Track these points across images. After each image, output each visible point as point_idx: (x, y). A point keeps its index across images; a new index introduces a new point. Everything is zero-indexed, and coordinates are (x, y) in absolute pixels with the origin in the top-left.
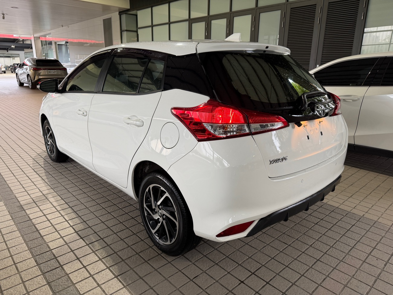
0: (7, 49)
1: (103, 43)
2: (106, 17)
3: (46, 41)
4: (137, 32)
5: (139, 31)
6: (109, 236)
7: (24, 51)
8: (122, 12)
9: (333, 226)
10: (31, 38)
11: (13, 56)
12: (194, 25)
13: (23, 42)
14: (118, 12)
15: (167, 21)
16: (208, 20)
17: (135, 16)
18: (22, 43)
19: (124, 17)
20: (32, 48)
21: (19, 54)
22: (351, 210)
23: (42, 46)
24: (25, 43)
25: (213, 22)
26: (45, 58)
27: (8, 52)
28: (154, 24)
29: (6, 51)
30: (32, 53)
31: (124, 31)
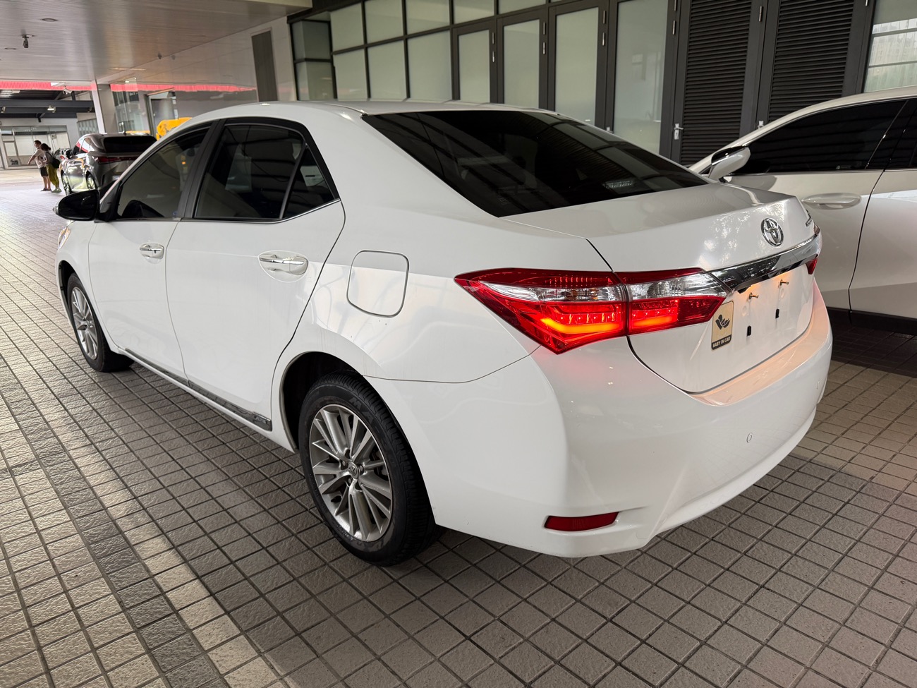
0: (39, 115)
1: (254, 90)
2: (259, 29)
3: (124, 93)
4: (331, 61)
5: (336, 59)
6: (281, 541)
7: (76, 117)
8: (295, 17)
9: (797, 506)
10: (90, 87)
11: (52, 130)
12: (464, 40)
13: (74, 98)
14: (286, 18)
15: (401, 33)
16: (496, 26)
17: (326, 25)
18: (71, 99)
19: (300, 27)
20: (93, 111)
21: (65, 127)
22: (843, 467)
23: (116, 104)
24: (77, 99)
25: (507, 29)
26: (125, 133)
27: (40, 121)
28: (370, 40)
29: (37, 120)
30: (94, 121)
31: (301, 61)
